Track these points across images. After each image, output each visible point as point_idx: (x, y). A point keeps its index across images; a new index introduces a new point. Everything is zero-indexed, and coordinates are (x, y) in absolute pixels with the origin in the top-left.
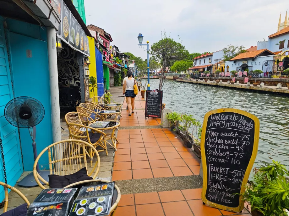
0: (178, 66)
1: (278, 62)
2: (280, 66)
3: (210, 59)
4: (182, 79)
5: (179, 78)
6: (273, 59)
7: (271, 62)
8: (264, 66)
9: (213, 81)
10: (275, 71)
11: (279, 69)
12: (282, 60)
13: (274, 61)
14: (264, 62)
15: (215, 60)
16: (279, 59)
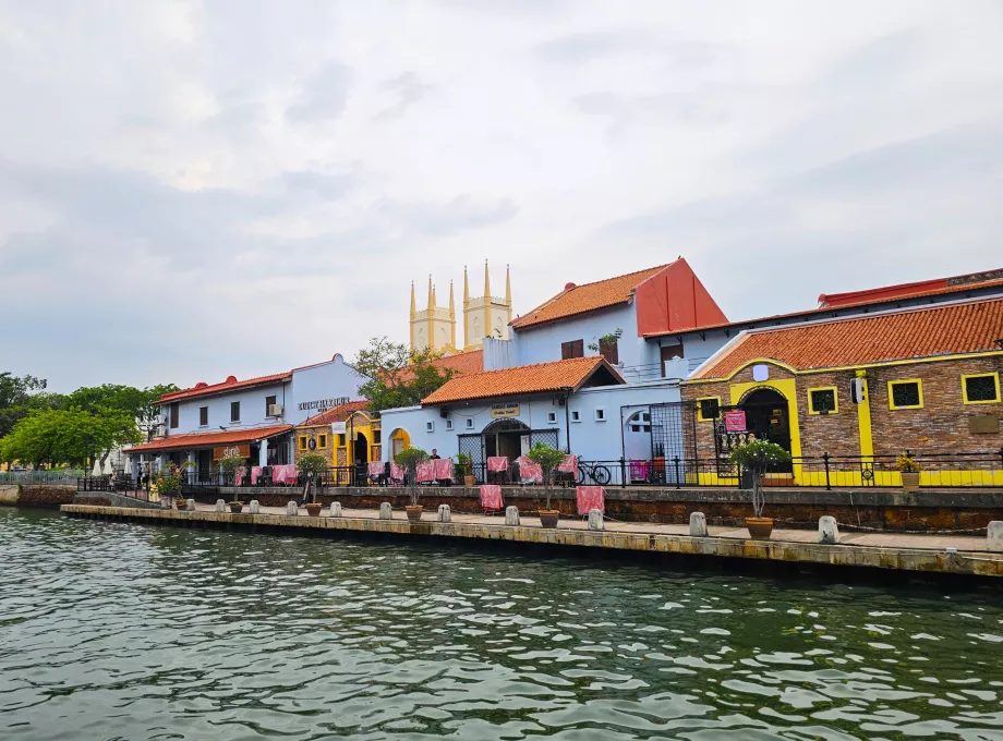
0: (54, 433)
1: (711, 409)
2: (730, 427)
3: (271, 401)
4: (110, 504)
5: (81, 495)
6: (680, 400)
7: (669, 411)
8: (629, 432)
9: (284, 504)
10: (702, 455)
11: (729, 442)
12: (734, 401)
13: (689, 406)
14: (629, 414)
15: (304, 406)
16: (719, 398)
